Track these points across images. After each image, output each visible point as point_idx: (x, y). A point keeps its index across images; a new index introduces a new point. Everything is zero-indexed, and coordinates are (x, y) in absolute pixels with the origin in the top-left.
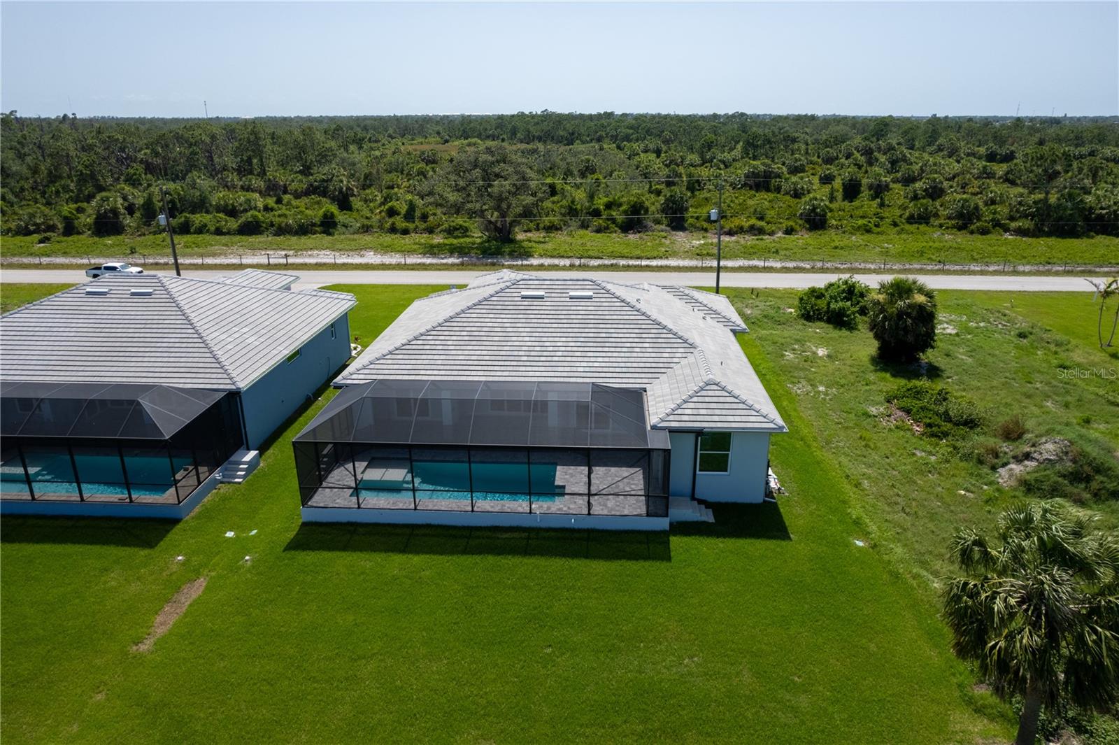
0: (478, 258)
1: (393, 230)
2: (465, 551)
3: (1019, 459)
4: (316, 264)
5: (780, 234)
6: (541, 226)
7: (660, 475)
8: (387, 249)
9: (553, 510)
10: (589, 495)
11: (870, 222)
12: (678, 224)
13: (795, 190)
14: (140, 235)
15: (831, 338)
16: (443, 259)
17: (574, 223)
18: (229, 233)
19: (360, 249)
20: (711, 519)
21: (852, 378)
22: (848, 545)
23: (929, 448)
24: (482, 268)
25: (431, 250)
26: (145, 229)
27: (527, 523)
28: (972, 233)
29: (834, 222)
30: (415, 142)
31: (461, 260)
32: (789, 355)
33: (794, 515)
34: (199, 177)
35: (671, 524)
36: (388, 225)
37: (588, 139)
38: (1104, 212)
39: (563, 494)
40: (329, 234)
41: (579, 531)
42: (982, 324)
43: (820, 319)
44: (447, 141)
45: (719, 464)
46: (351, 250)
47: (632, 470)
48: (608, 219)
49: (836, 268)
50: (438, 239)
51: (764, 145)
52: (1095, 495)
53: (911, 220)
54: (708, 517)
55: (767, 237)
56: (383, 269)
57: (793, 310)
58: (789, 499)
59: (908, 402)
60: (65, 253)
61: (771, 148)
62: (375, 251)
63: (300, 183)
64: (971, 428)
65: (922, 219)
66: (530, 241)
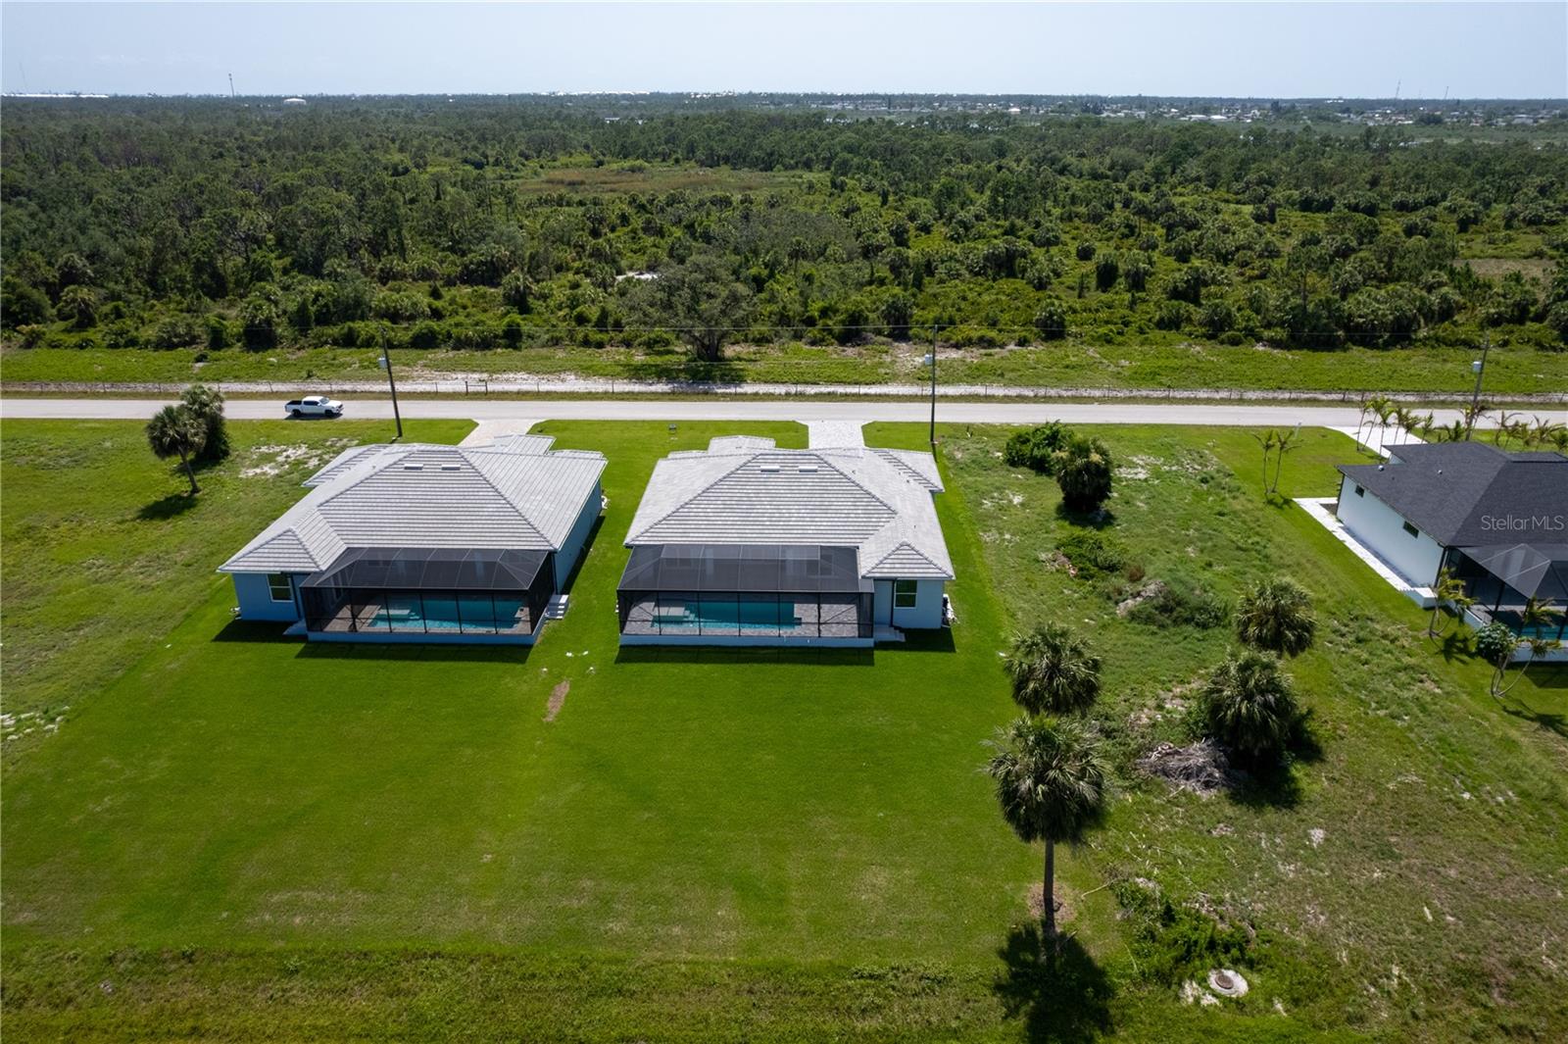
0: (688, 385)
1: (586, 343)
2: (737, 662)
3: (1134, 596)
4: (518, 393)
5: (1012, 347)
6: (751, 337)
7: (868, 610)
8: (587, 371)
9: (795, 634)
10: (819, 624)
11: (1111, 331)
12: (900, 335)
13: (1040, 279)
14: (299, 349)
15: (1029, 485)
16: (651, 385)
17: (786, 332)
18: (400, 346)
19: (557, 370)
20: (903, 640)
21: (1036, 525)
22: (993, 655)
23: (1075, 588)
24: (695, 397)
25: (637, 373)
26: (302, 341)
27: (776, 643)
28: (1222, 343)
29: (1074, 329)
30: (557, 164)
31: (670, 386)
32: (987, 503)
33: (960, 638)
34: (339, 265)
35: (875, 643)
36: (580, 337)
37: (792, 162)
38: (1362, 320)
39: (800, 624)
40: (515, 348)
41: (812, 648)
42: (1174, 468)
43: (1024, 465)
44: (601, 163)
45: (910, 601)
46: (550, 373)
47: (849, 606)
48: (824, 330)
49: (1060, 397)
50: (639, 357)
51: (1017, 194)
52: (1175, 621)
53: (1162, 324)
54: (901, 638)
55: (997, 350)
56: (591, 399)
57: (1000, 454)
58: (959, 626)
59: (1071, 550)
60: (236, 377)
61: (1026, 198)
62: (576, 374)
63: (451, 266)
64: (1112, 571)
65: (1171, 324)
66: (740, 359)
